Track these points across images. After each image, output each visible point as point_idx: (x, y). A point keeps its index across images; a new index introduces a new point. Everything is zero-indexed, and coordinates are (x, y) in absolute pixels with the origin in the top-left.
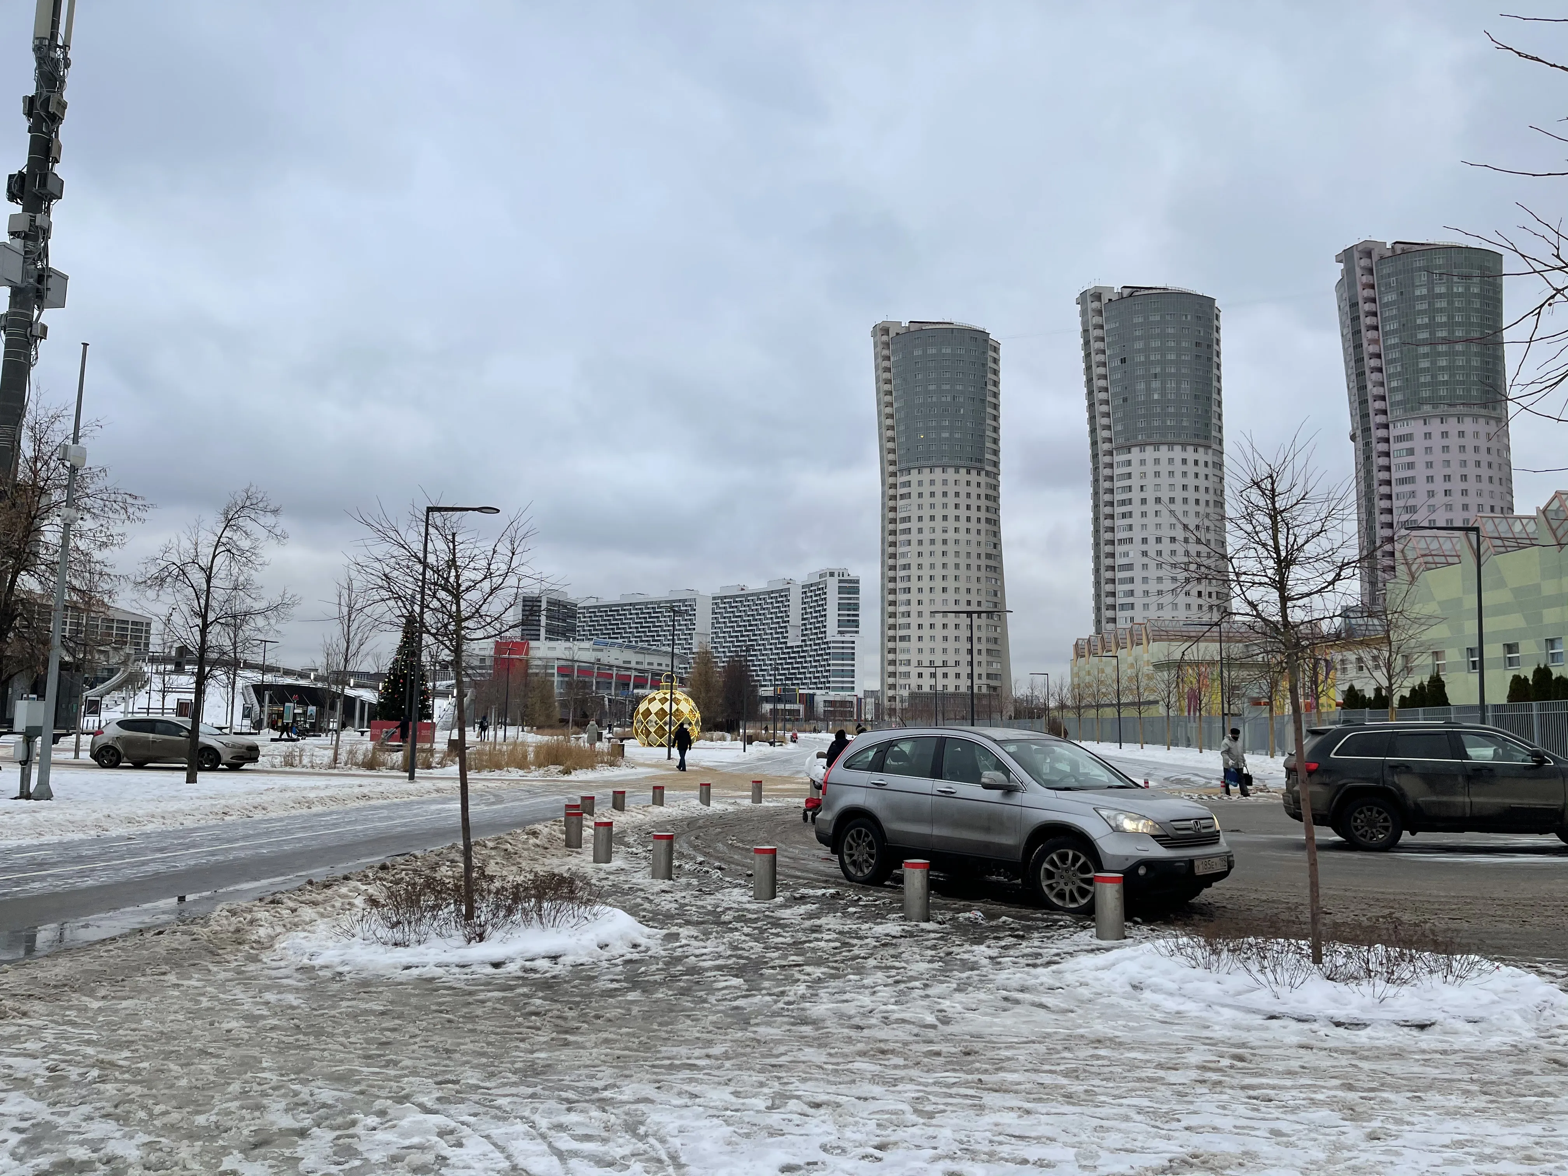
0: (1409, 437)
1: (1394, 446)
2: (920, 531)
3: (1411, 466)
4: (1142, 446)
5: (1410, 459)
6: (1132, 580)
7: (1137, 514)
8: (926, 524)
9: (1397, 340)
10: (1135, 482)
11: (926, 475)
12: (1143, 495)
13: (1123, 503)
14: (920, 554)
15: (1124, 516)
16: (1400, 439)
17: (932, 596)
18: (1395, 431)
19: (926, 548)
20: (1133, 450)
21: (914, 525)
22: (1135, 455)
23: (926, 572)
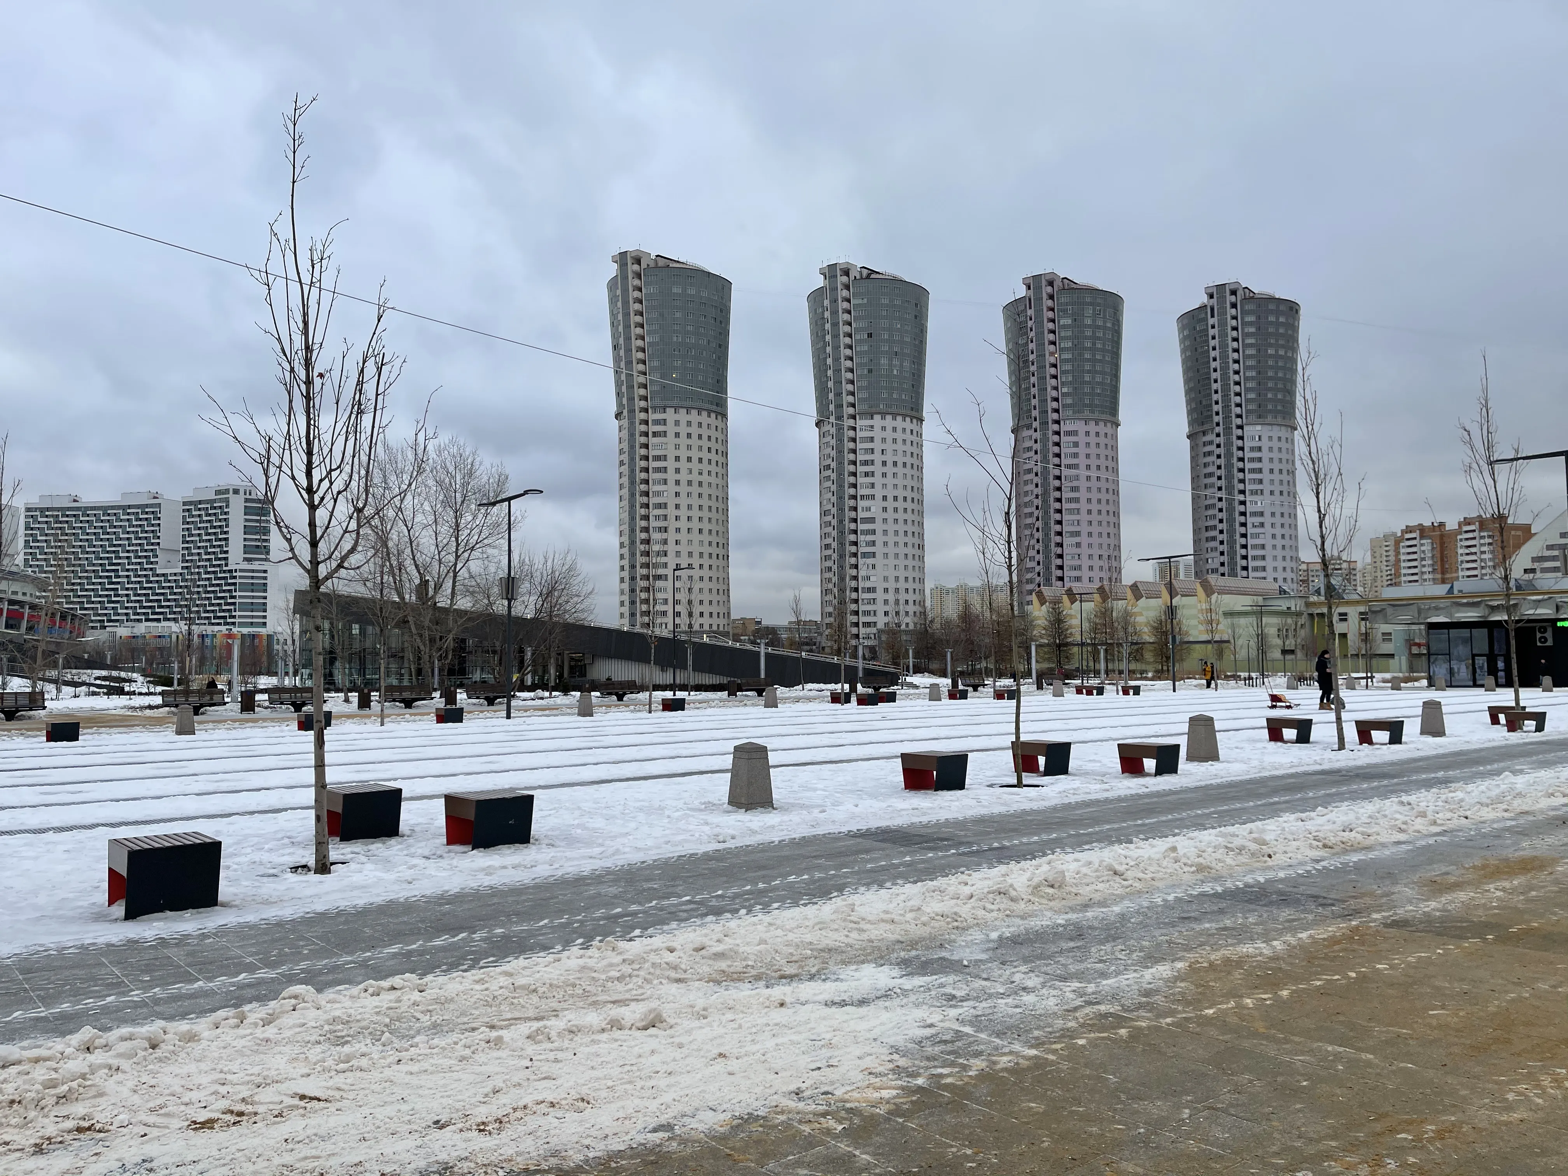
0: (1074, 433)
1: (1064, 439)
2: (677, 471)
3: (1076, 455)
4: (883, 415)
5: (1075, 450)
6: (873, 532)
7: (878, 474)
8: (683, 465)
9: (1070, 356)
10: (877, 445)
11: (682, 415)
12: (884, 458)
13: (866, 463)
14: (677, 494)
15: (867, 474)
16: (1069, 433)
17: (690, 537)
18: (1065, 427)
19: (683, 489)
20: (875, 416)
21: (670, 464)
22: (877, 421)
23: (683, 513)
